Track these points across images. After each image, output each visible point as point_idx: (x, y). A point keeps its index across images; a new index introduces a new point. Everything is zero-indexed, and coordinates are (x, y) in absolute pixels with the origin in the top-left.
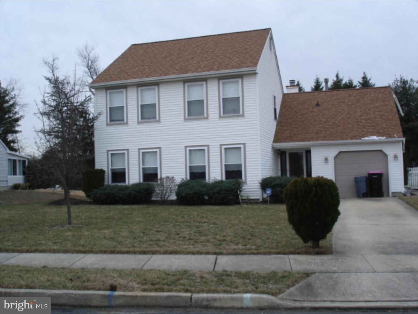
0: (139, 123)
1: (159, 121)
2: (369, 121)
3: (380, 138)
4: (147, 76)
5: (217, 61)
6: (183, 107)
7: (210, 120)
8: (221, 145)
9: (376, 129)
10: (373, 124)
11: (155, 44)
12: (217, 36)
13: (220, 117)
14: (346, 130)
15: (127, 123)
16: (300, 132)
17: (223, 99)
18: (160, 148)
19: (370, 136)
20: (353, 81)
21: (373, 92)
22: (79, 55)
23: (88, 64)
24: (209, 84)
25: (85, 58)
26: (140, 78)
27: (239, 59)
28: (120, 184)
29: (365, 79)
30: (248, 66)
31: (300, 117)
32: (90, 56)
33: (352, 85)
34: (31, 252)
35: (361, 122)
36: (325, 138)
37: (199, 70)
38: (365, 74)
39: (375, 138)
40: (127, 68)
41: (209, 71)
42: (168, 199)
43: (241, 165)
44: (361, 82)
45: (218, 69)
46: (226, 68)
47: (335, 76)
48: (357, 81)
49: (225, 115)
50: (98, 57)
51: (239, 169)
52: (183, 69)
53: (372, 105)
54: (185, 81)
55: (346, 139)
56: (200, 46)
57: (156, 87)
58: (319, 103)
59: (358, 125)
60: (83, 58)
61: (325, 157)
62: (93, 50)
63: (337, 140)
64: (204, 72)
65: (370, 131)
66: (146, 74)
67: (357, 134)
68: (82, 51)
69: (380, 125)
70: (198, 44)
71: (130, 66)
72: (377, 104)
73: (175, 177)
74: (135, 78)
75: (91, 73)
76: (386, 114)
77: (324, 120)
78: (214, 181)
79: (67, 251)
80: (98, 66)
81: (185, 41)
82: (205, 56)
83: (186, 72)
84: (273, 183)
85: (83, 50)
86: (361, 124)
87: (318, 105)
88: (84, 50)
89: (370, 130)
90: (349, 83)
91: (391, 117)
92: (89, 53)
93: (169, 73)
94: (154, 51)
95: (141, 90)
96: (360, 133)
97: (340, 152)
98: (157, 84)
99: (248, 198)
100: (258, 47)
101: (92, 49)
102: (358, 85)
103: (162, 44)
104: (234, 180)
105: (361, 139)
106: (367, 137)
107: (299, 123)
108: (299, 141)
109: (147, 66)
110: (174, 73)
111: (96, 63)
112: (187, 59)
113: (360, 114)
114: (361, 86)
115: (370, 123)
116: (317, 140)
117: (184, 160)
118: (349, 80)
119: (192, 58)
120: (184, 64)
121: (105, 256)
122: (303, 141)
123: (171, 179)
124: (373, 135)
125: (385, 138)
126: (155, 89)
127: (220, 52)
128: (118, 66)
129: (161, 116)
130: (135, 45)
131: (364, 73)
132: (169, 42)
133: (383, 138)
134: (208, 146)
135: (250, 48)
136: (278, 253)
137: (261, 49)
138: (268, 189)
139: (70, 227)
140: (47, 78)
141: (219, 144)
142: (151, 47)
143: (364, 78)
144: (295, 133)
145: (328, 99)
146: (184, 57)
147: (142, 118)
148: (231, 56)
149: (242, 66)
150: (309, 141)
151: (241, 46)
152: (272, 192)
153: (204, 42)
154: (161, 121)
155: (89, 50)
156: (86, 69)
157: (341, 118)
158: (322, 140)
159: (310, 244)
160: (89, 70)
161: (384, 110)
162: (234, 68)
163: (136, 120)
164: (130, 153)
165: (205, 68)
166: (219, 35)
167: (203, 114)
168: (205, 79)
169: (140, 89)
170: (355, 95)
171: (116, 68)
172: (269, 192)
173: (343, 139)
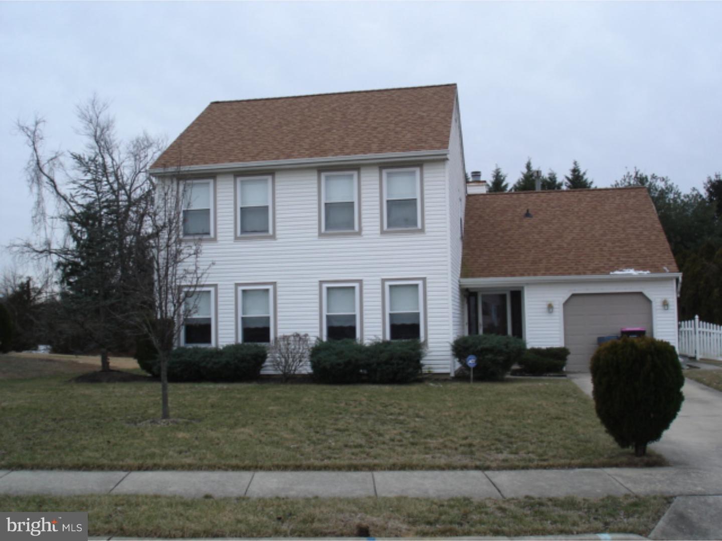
0: (236, 238)
1: (273, 237)
2: (617, 244)
3: (641, 272)
4: (254, 158)
5: (375, 137)
6: (317, 214)
7: (364, 237)
8: (384, 281)
9: (632, 258)
10: (625, 249)
11: (255, 103)
12: (365, 93)
13: (383, 232)
14: (582, 258)
15: (215, 239)
16: (504, 260)
17: (388, 201)
18: (274, 284)
19: (624, 270)
20: (557, 176)
21: (618, 196)
22: (79, 116)
23: (96, 132)
24: (362, 175)
25: (91, 121)
26: (240, 160)
27: (414, 134)
28: (202, 346)
29: (576, 173)
30: (432, 148)
31: (500, 234)
32: (100, 118)
33: (555, 181)
34: (147, 469)
35: (605, 245)
36: (548, 271)
37: (347, 151)
38: (577, 163)
39: (632, 272)
40: (213, 142)
41: (364, 153)
42: (297, 372)
43: (417, 315)
44: (570, 177)
45: (380, 150)
46: (394, 148)
47: (525, 166)
48: (563, 176)
49: (391, 229)
50: (112, 122)
51: (416, 322)
52: (317, 148)
53: (619, 218)
54: (321, 169)
55: (585, 273)
56: (337, 109)
57: (270, 178)
58: (530, 212)
59: (601, 250)
60: (87, 122)
61: (549, 303)
62: (105, 108)
63: (570, 274)
64: (356, 154)
65: (622, 261)
66: (251, 155)
67: (602, 265)
68: (86, 110)
69: (638, 251)
70: (333, 106)
71: (217, 139)
72: (627, 216)
73: (310, 334)
74: (231, 161)
75: (100, 147)
76: (646, 233)
77: (542, 241)
78: (375, 342)
79: (215, 466)
80: (111, 137)
81: (309, 100)
82: (350, 126)
83: (324, 153)
84: (479, 347)
85: (88, 107)
86: (605, 249)
87: (528, 215)
88: (90, 108)
89: (622, 259)
90: (550, 178)
91: (653, 238)
92: (98, 113)
93: (293, 154)
94: (255, 115)
95: (242, 182)
96: (605, 264)
97: (574, 295)
98: (271, 172)
99: (429, 371)
100: (442, 115)
101: (104, 106)
102: (564, 183)
103: (268, 103)
104: (410, 340)
105: (608, 274)
106: (618, 270)
107: (501, 245)
108: (505, 276)
109: (249, 140)
110: (301, 155)
111: (108, 132)
112: (320, 131)
113: (601, 232)
114: (569, 183)
115: (620, 247)
116: (535, 275)
117: (318, 305)
118: (550, 174)
119: (329, 130)
120: (316, 140)
121: (290, 476)
122: (513, 275)
123: (300, 338)
124: (629, 267)
125: (648, 272)
126: (266, 180)
127: (376, 121)
128: (195, 139)
129: (277, 228)
130: (217, 103)
131: (575, 163)
132: (280, 101)
133: (646, 273)
134: (360, 282)
135: (428, 116)
136: (583, 466)
137: (447, 118)
138: (470, 357)
139: (170, 422)
140: (75, 156)
141: (379, 278)
142: (249, 108)
143: (575, 171)
144: (497, 262)
145: (544, 205)
146: (314, 127)
147: (243, 231)
148: (398, 129)
149: (421, 146)
150: (522, 275)
151: (412, 113)
152: (478, 361)
153: (344, 103)
154: (277, 236)
155: (98, 109)
156: (92, 142)
157: (570, 238)
158: (544, 274)
159: (631, 449)
160: (97, 142)
161: (641, 226)
162: (409, 150)
163: (232, 234)
164: (219, 291)
165: (357, 147)
166: (367, 92)
167: (353, 227)
168: (356, 167)
169: (239, 180)
170: (588, 199)
171: (192, 141)
172: (471, 361)
173: (579, 274)
